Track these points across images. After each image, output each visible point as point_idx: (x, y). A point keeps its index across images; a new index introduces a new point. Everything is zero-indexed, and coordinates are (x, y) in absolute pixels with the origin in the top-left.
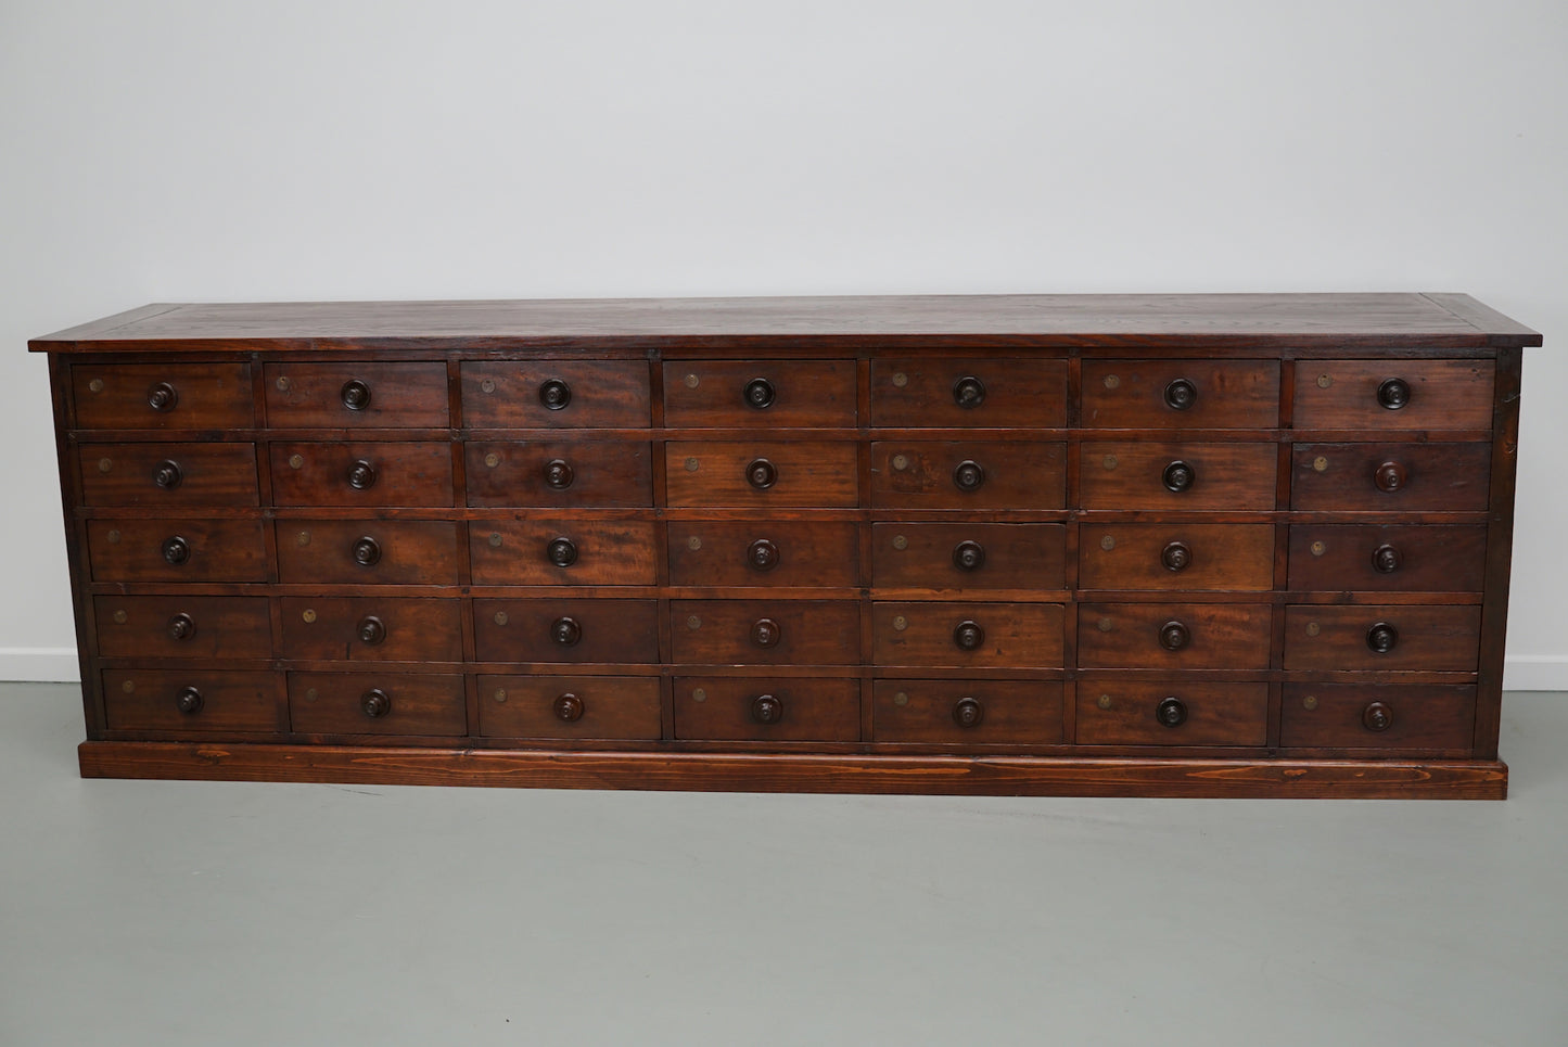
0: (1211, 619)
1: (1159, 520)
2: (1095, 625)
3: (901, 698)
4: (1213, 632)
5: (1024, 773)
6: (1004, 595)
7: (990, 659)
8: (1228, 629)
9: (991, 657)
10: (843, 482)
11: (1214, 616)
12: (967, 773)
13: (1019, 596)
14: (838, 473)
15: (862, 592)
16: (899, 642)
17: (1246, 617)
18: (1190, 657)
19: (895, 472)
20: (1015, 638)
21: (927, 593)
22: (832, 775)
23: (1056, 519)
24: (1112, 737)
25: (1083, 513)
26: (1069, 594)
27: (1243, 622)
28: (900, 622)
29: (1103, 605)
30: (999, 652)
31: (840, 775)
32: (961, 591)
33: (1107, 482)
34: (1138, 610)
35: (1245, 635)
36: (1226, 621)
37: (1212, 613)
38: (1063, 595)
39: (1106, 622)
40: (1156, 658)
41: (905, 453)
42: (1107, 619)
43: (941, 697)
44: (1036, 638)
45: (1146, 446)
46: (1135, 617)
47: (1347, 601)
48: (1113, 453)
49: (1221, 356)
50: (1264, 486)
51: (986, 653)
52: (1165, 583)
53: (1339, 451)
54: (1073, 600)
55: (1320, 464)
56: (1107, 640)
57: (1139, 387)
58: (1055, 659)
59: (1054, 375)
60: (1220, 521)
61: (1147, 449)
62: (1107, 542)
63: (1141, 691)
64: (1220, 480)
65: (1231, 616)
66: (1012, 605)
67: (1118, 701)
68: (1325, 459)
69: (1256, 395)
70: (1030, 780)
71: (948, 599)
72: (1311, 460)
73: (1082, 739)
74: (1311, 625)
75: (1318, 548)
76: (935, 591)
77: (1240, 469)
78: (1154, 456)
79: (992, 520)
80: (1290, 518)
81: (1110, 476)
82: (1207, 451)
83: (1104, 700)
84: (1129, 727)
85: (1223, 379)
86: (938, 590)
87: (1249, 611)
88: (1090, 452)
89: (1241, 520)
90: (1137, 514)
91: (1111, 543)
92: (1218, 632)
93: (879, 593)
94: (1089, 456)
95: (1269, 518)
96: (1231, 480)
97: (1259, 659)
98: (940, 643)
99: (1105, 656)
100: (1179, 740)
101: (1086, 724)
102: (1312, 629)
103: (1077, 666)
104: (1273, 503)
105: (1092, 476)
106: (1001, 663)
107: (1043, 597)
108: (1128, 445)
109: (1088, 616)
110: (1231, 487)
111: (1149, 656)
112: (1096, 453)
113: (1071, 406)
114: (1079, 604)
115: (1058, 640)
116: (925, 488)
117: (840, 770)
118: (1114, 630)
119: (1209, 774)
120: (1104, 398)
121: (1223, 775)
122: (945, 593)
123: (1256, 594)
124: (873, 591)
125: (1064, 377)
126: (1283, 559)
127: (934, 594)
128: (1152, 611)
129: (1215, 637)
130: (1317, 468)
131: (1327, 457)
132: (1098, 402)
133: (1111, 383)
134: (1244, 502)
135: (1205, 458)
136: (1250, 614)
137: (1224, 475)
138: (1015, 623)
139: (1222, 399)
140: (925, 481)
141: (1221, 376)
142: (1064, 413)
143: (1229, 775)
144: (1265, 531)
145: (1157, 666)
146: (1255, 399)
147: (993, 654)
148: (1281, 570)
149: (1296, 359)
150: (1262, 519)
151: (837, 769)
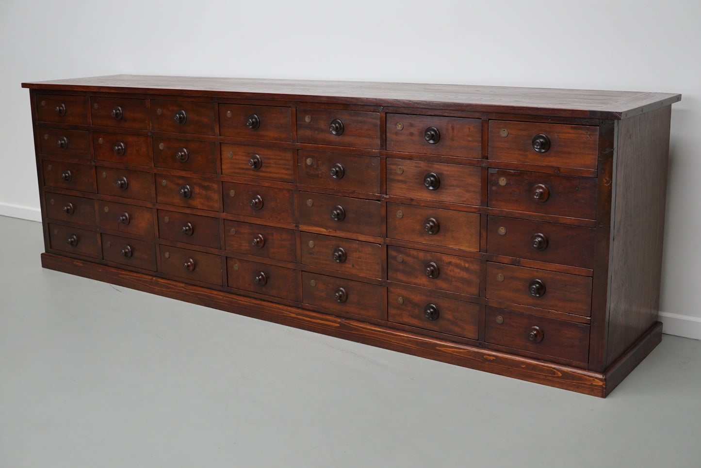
0: (450, 263)
1: (423, 205)
2: (395, 258)
3: (313, 282)
4: (450, 271)
5: (362, 331)
6: (354, 236)
7: (348, 268)
8: (458, 270)
10: (288, 169)
12: (338, 326)
13: (362, 238)
14: (285, 165)
15: (296, 226)
16: (311, 254)
17: (467, 265)
18: (441, 284)
19: (307, 166)
20: (360, 259)
21: (323, 231)
22: (284, 316)
23: (375, 198)
24: (405, 320)
25: (388, 197)
26: (382, 240)
27: (465, 267)
28: (311, 243)
29: (399, 248)
30: (353, 266)
31: (287, 316)
32: (336, 231)
33: (399, 181)
34: (415, 253)
35: (465, 275)
36: (457, 266)
37: (450, 260)
38: (379, 240)
39: (400, 258)
40: (423, 280)
41: (312, 157)
42: (401, 256)
43: (329, 285)
44: (369, 261)
45: (416, 163)
46: (414, 257)
47: (518, 264)
48: (401, 166)
49: (451, 115)
50: (474, 192)
51: (347, 265)
52: (427, 240)
53: (512, 175)
54: (384, 243)
55: (503, 181)
56: (401, 267)
57: (413, 130)
58: (378, 274)
59: (374, 121)
60: (452, 208)
61: (417, 165)
62: (399, 214)
63: (417, 298)
64: (452, 186)
65: (459, 263)
66: (358, 242)
67: (406, 301)
68: (505, 179)
69: (470, 139)
70: (365, 335)
71: (330, 235)
72: (498, 179)
73: (390, 319)
74: (500, 275)
75: (502, 230)
76: (325, 230)
77: (462, 181)
78: (420, 169)
79: (347, 196)
80: (488, 211)
81: (400, 178)
82: (446, 168)
83: (400, 299)
84: (412, 316)
85: (453, 128)
86: (327, 229)
87: (468, 262)
88: (391, 164)
89: (462, 209)
90: (412, 200)
91: (401, 214)
92: (453, 271)
93: (303, 228)
94: (390, 166)
95: (476, 210)
96: (458, 186)
97: (474, 290)
98: (328, 257)
99: (400, 276)
100: (436, 328)
101: (392, 311)
102: (500, 277)
103: (387, 280)
104: (479, 202)
105: (392, 177)
106: (354, 271)
107: (371, 239)
108: (408, 162)
109: (392, 253)
110: (458, 190)
111: (420, 279)
112: (393, 164)
113: (381, 138)
114: (387, 246)
115: (378, 264)
116: (320, 175)
117: (287, 314)
118: (404, 262)
119: (447, 350)
120: (396, 135)
121: (453, 351)
122: (329, 231)
123: (471, 252)
124: (300, 226)
125: (378, 122)
126: (484, 234)
127: (325, 231)
128: (421, 255)
129: (452, 273)
130: (500, 184)
131: (506, 178)
132: (394, 137)
133: (399, 127)
134: (464, 199)
135: (445, 172)
136: (469, 264)
137: (454, 183)
138: (359, 251)
139: (453, 140)
140: (320, 172)
141: (452, 126)
142: (379, 142)
143: (457, 352)
144: (475, 218)
145: (424, 285)
146: (469, 141)
147: (351, 266)
148: (484, 241)
149: (489, 120)
150: (473, 210)
151: (286, 313)
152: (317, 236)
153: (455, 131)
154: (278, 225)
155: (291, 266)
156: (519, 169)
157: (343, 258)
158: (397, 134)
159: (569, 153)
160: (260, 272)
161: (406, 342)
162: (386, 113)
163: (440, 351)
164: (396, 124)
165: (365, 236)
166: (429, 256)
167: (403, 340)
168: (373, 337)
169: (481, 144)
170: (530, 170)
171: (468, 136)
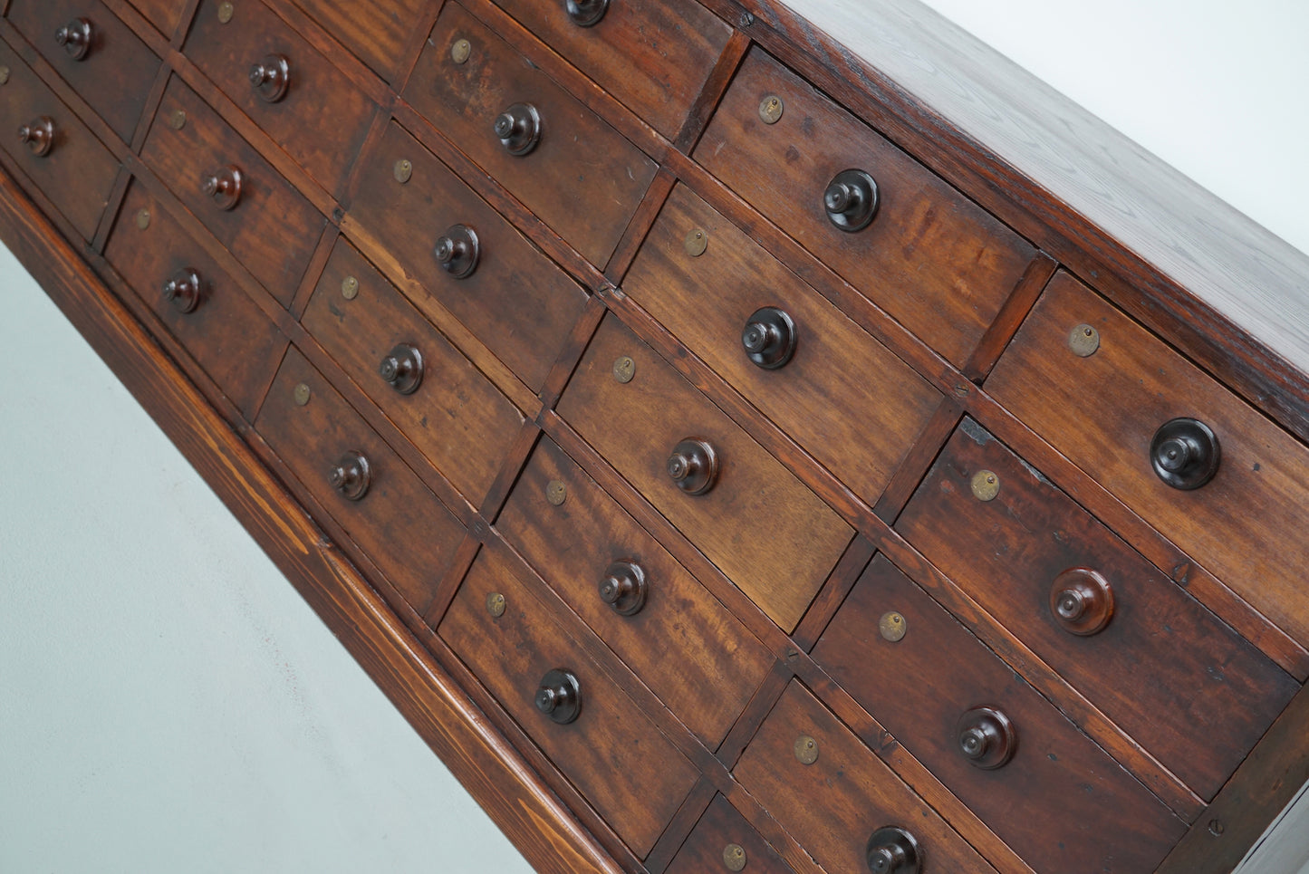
0: (686, 605)
1: (704, 387)
2: (544, 482)
3: (303, 392)
4: (676, 627)
5: (356, 612)
6: (469, 344)
7: (409, 414)
8: (699, 642)
9: (412, 420)
10: (394, 36)
11: (691, 603)
12: (303, 553)
13: (486, 362)
14: (395, 19)
15: (336, 212)
16: (337, 313)
17: (731, 646)
18: (627, 638)
19: (448, 61)
20: (450, 418)
22: (191, 430)
23: (581, 277)
24: (479, 662)
25: (619, 295)
26: (538, 407)
27: (723, 649)
28: (350, 285)
29: (567, 462)
30: (424, 422)
31: (196, 434)
32: (429, 294)
33: (676, 272)
34: (607, 507)
35: (710, 668)
36: (702, 625)
37: (693, 597)
38: (531, 403)
39: (559, 489)
40: (586, 597)
41: (476, 43)
42: (563, 486)
43: (339, 428)
44: (472, 440)
45: (757, 253)
46: (597, 514)
47: (884, 752)
48: (710, 232)
49: (949, 175)
50: (880, 455)
51: (410, 410)
52: (659, 494)
53: (1027, 486)
54: (539, 420)
55: (985, 484)
56: (547, 516)
57: (801, 145)
58: (476, 489)
59: (704, 43)
60: (786, 459)
61: (756, 259)
62: (624, 367)
63: (544, 630)
64: (821, 391)
65: (712, 627)
66: (470, 365)
67: (510, 618)
68: (996, 482)
69: (962, 285)
70: (357, 628)
71: (411, 296)
72: (976, 468)
73: (445, 630)
74: (807, 741)
75: (894, 624)
76: (404, 275)
77: (864, 397)
78: (757, 277)
79: (511, 218)
80: (883, 539)
81: (684, 265)
82: (835, 326)
83: (498, 601)
84: (505, 668)
85: (929, 219)
86: (408, 276)
87: (740, 640)
88: (679, 206)
89: (812, 481)
90: (682, 352)
91: (629, 372)
92: (683, 632)
93: (351, 227)
94: (674, 209)
95: (851, 513)
96: (839, 403)
97: (710, 726)
98: (374, 352)
99: (531, 538)
100: (548, 744)
101: (459, 614)
102: (805, 749)
103: (493, 523)
104: (874, 493)
105: (663, 246)
106: (419, 439)
107: (509, 385)
108: (734, 232)
109: (544, 460)
110: (832, 415)
111: (581, 586)
112: (688, 212)
113: (696, 113)
114: (542, 433)
115: (491, 464)
116: (468, 110)
117: (199, 429)
118: (560, 509)
119: (542, 825)
120: (745, 129)
121: (558, 843)
122: (412, 286)
123: (763, 618)
124: (347, 218)
125: (715, 57)
126: (834, 597)
127: (400, 276)
128: (621, 525)
129: (675, 636)
130: (975, 487)
131: (1001, 481)
132: (736, 130)
133: (768, 110)
134: (836, 455)
135: (825, 338)
136: (739, 646)
137: (835, 386)
138: (461, 396)
139: (907, 253)
140: (472, 100)
141: (930, 212)
142: (683, 117)
143: (566, 852)
144: (835, 532)
145: (580, 611)
146: (956, 291)
147: (418, 418)
148: (821, 613)
149: (1061, 266)
150: (842, 505)
151: (195, 424)
152: (376, 277)
153: (931, 233)
154: (294, 179)
155: (272, 309)
156: (1060, 481)
157: (408, 382)
158: (749, 125)
159: (1259, 544)
160: (191, 271)
161: (449, 725)
162: (753, 43)
163: (524, 814)
164: (763, 95)
165: (498, 364)
166: (638, 543)
167: (445, 714)
168: (374, 646)
169: (987, 326)
170: (1094, 511)
171: (962, 273)
